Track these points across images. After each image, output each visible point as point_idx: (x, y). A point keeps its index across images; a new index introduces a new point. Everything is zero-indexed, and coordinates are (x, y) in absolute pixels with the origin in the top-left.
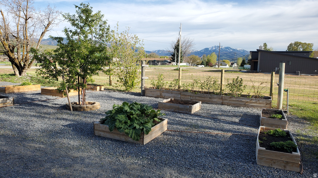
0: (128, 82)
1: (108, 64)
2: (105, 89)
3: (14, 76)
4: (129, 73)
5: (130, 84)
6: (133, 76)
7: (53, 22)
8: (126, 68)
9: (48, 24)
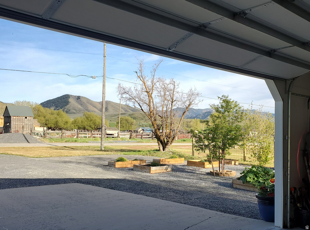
0: (261, 157)
1: (242, 140)
2: (239, 164)
3: (159, 152)
4: (263, 148)
5: (263, 158)
6: (266, 151)
7: (193, 103)
8: (259, 143)
9: (189, 105)
